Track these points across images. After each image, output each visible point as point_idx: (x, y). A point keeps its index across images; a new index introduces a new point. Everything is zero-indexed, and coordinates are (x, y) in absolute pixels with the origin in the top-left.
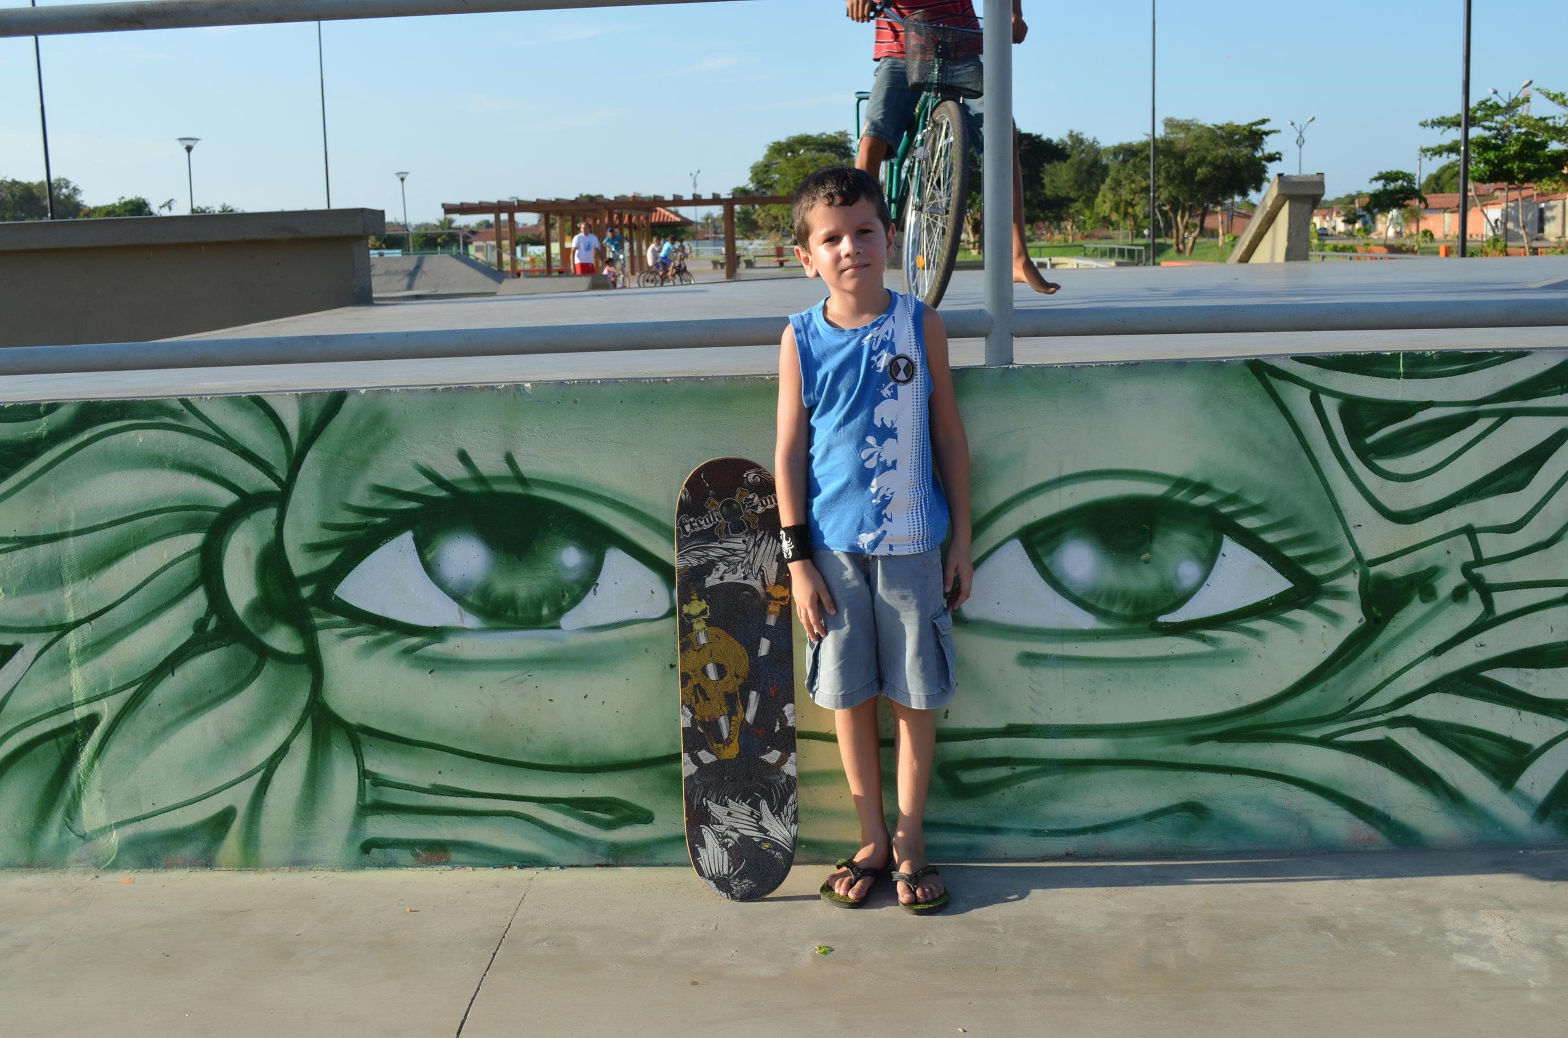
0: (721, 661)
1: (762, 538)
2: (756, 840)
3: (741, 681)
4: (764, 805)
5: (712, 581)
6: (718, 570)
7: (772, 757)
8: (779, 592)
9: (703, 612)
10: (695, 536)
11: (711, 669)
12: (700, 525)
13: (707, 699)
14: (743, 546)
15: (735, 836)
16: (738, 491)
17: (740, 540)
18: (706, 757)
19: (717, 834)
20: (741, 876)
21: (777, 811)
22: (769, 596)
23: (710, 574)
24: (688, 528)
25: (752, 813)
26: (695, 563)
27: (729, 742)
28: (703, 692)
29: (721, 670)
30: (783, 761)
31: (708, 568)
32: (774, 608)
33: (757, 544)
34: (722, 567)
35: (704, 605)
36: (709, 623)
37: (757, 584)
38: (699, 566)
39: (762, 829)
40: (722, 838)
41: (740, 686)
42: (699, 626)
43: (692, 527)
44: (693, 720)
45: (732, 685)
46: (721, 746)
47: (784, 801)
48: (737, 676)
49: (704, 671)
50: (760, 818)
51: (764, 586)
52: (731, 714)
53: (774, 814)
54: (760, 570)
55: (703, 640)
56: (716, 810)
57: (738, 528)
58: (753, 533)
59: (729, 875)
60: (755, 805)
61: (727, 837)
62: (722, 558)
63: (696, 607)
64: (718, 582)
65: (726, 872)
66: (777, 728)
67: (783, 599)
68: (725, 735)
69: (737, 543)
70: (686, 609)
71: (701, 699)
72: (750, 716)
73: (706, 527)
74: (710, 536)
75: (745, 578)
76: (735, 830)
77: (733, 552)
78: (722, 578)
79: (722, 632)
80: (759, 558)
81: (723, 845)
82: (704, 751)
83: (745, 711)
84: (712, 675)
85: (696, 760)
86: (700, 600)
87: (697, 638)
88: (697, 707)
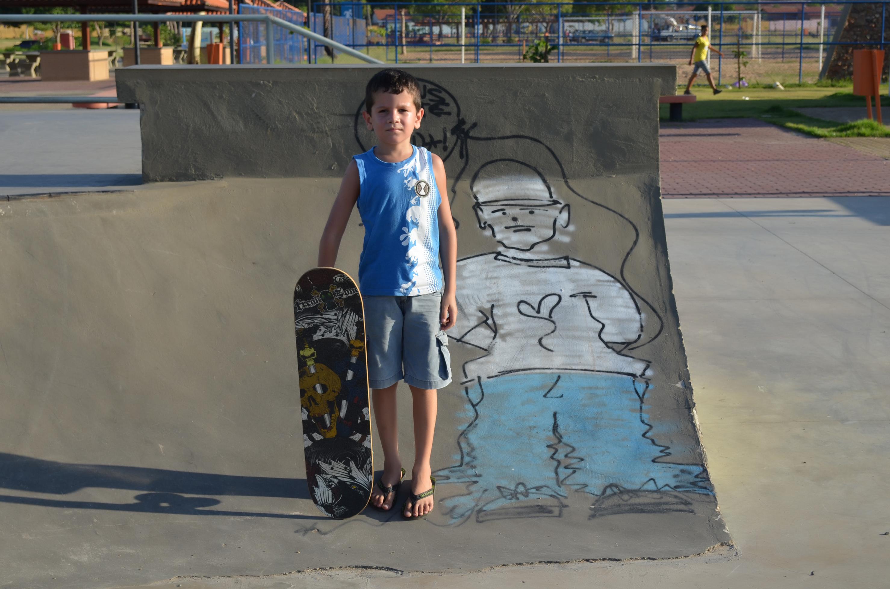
0: (324, 383)
1: (346, 313)
2: (348, 483)
3: (336, 394)
4: (352, 464)
5: (317, 337)
6: (320, 330)
7: (357, 437)
8: (358, 344)
9: (312, 355)
10: (306, 311)
11: (318, 387)
12: (309, 305)
13: (316, 404)
14: (335, 317)
15: (336, 481)
16: (331, 286)
17: (333, 313)
18: (317, 437)
19: (325, 479)
20: (340, 504)
21: (360, 467)
22: (352, 346)
23: (315, 333)
24: (301, 306)
25: (346, 468)
26: (306, 326)
27: (330, 428)
28: (314, 400)
29: (324, 388)
30: (363, 439)
31: (315, 329)
32: (355, 353)
33: (344, 316)
34: (323, 329)
35: (313, 351)
36: (316, 361)
37: (344, 339)
38: (309, 328)
39: (351, 477)
40: (328, 482)
41: (337, 397)
42: (310, 362)
43: (304, 306)
44: (308, 416)
45: (331, 397)
46: (325, 430)
47: (364, 462)
48: (335, 392)
49: (314, 388)
50: (350, 471)
51: (349, 340)
52: (331, 413)
53: (358, 469)
54: (346, 331)
55: (313, 371)
56: (325, 466)
57: (332, 307)
58: (341, 309)
59: (332, 503)
60: (347, 464)
61: (331, 481)
62: (323, 324)
63: (308, 352)
64: (321, 337)
65: (330, 502)
66: (359, 421)
67: (360, 348)
68: (328, 425)
69: (331, 315)
70: (302, 353)
71: (312, 403)
72: (343, 414)
73: (312, 306)
74: (315, 311)
75: (337, 335)
76: (336, 477)
77: (330, 320)
78: (323, 335)
79: (324, 366)
80: (345, 324)
81: (329, 486)
82: (316, 433)
83: (339, 411)
84: (319, 391)
85: (311, 438)
86: (310, 348)
87: (309, 369)
88: (311, 408)
